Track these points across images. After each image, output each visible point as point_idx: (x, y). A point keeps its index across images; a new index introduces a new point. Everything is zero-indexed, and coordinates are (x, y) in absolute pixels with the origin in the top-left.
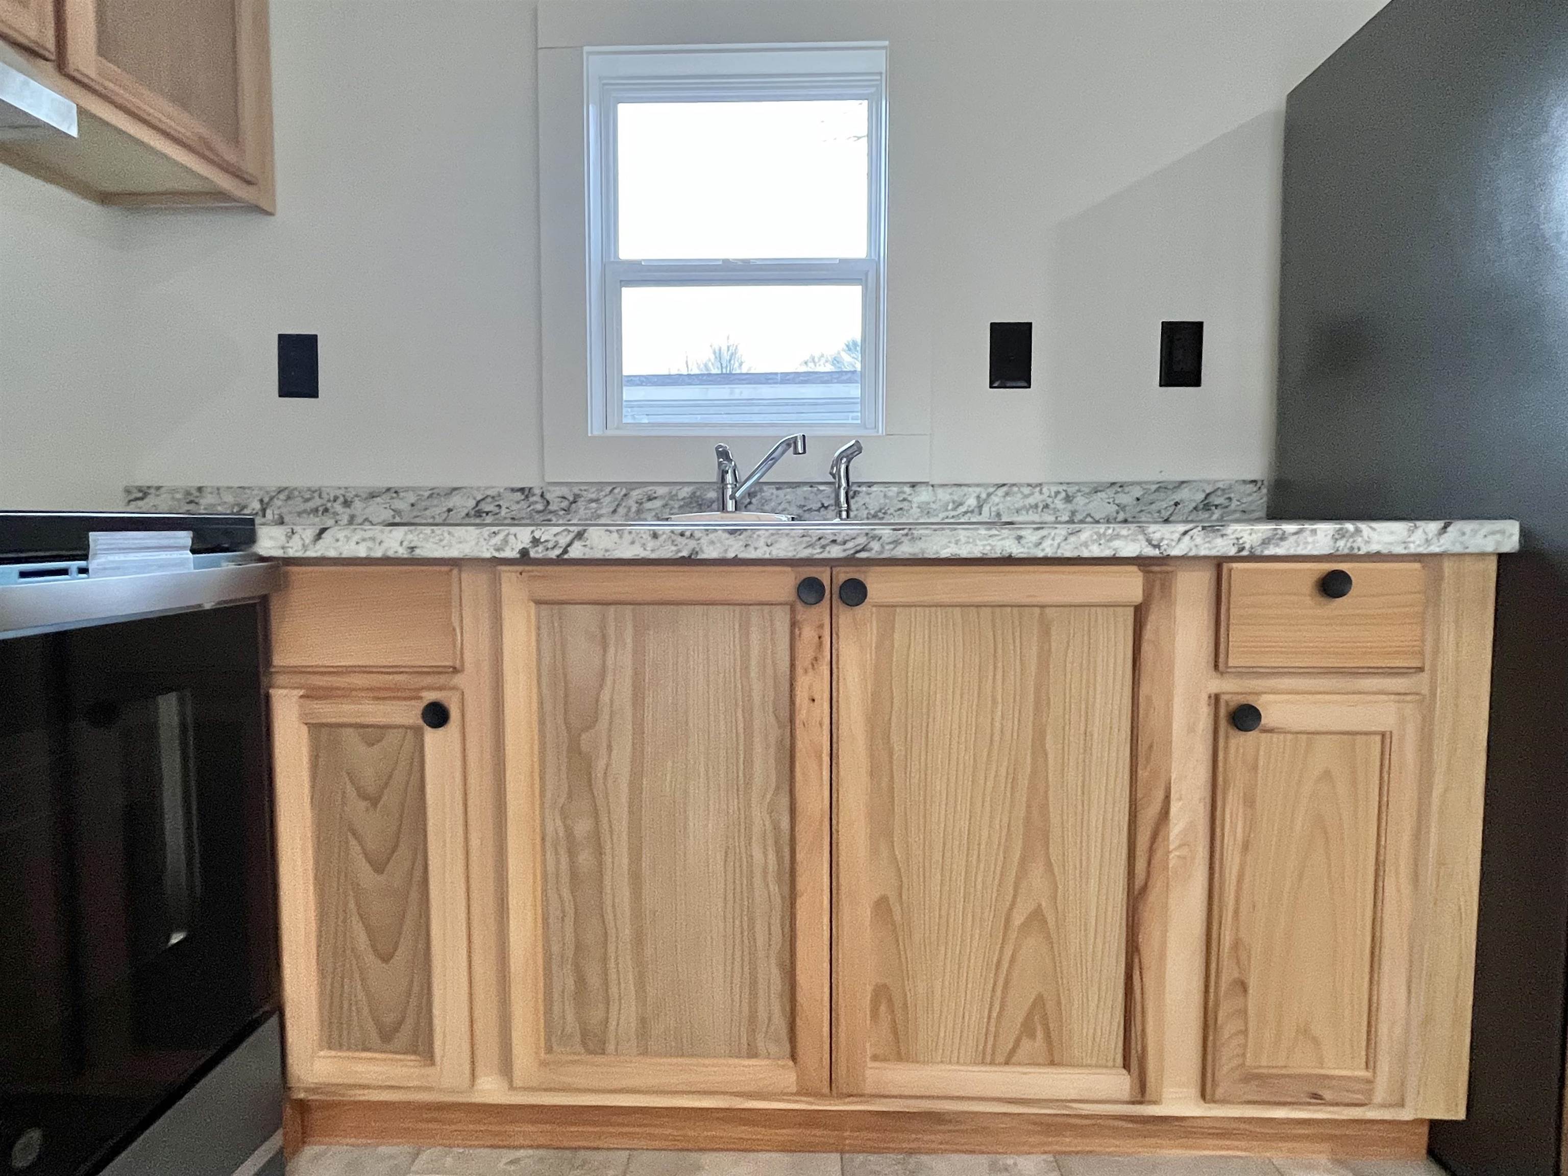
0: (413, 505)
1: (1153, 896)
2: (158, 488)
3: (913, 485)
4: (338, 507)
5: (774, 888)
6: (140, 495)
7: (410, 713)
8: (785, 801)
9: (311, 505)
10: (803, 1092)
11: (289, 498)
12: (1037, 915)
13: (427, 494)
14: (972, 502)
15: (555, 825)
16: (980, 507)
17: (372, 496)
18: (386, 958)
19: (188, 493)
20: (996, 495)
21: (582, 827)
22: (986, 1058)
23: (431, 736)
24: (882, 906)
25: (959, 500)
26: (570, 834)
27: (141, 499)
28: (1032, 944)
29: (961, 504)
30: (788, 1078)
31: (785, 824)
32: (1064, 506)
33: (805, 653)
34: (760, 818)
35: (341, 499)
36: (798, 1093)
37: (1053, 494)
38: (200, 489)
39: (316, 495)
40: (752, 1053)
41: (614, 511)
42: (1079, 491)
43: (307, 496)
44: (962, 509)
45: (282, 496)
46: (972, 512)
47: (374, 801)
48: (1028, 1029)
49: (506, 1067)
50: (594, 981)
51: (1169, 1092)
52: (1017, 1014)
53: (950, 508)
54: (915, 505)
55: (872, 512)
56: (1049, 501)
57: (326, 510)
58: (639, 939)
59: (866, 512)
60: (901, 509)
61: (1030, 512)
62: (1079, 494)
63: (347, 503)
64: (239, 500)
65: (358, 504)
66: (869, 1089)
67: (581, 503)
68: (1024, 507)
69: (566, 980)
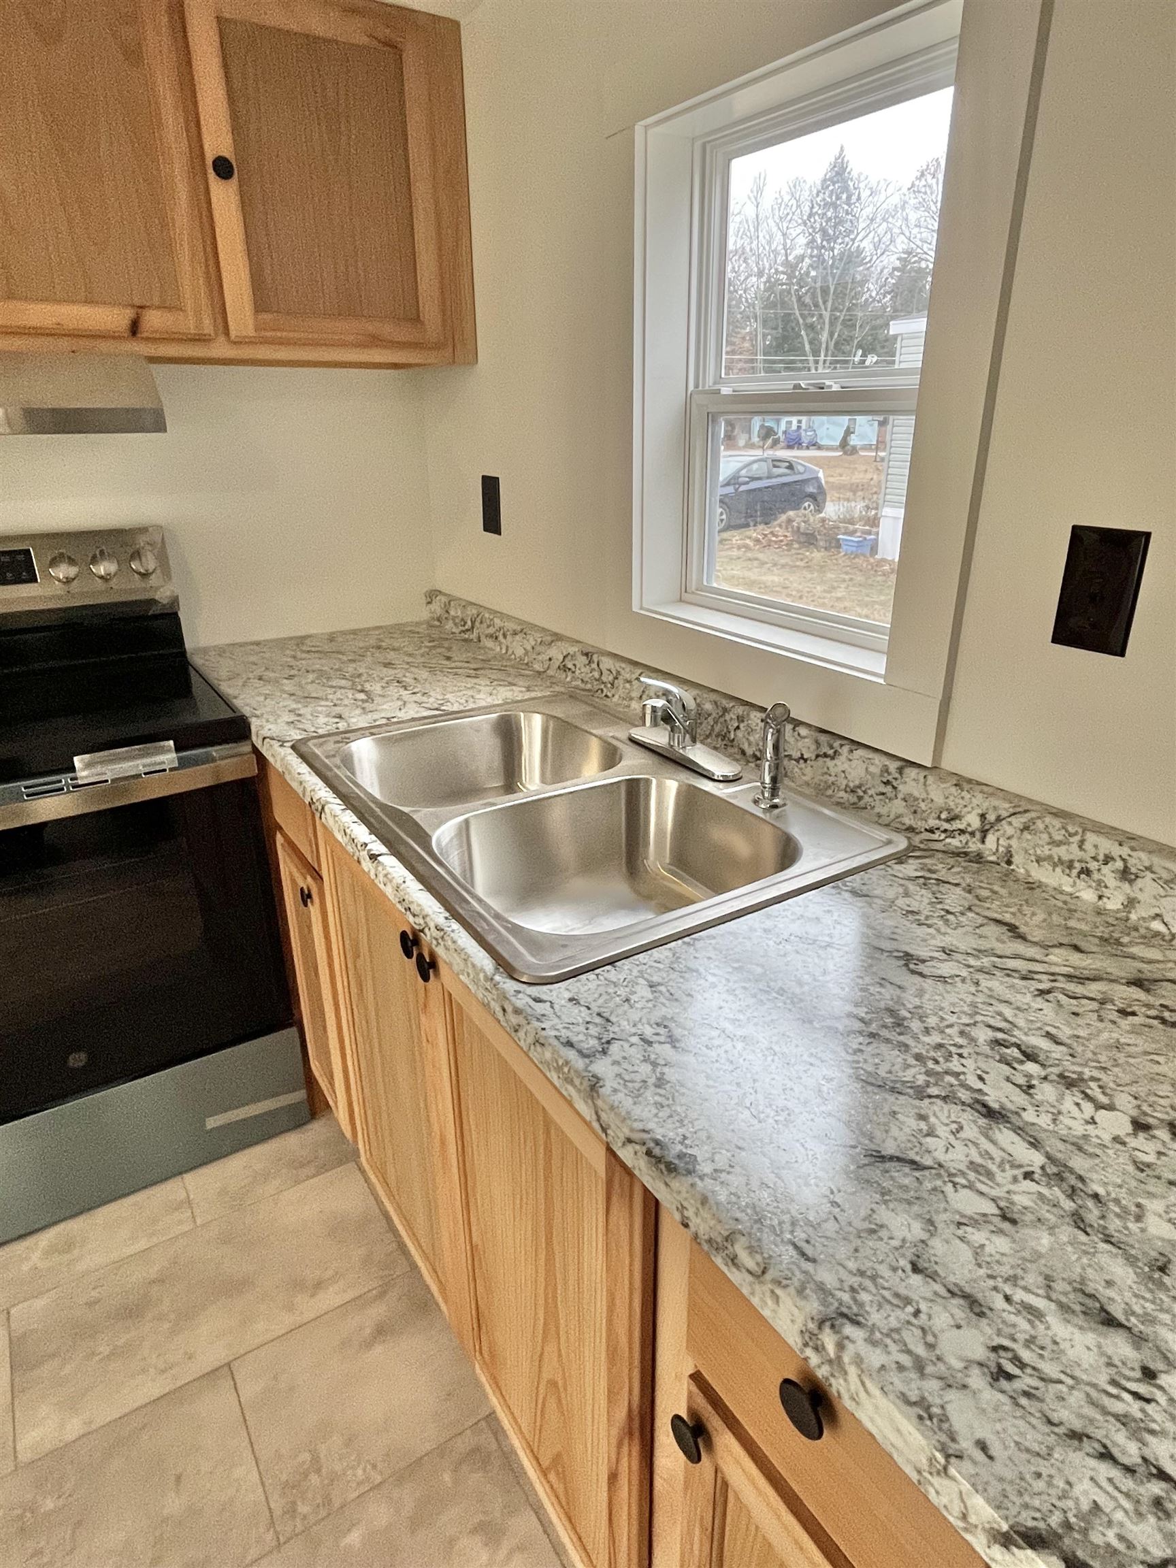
16: (984, 833)
20: (1010, 823)
25: (957, 811)
32: (1119, 884)
37: (1101, 857)
42: (1149, 869)
44: (957, 825)
46: (972, 834)
53: (943, 816)
54: (900, 796)
55: (851, 785)
56: (1093, 866)
59: (845, 782)
60: (883, 794)
61: (1058, 870)
62: (1149, 875)
68: (1050, 857)
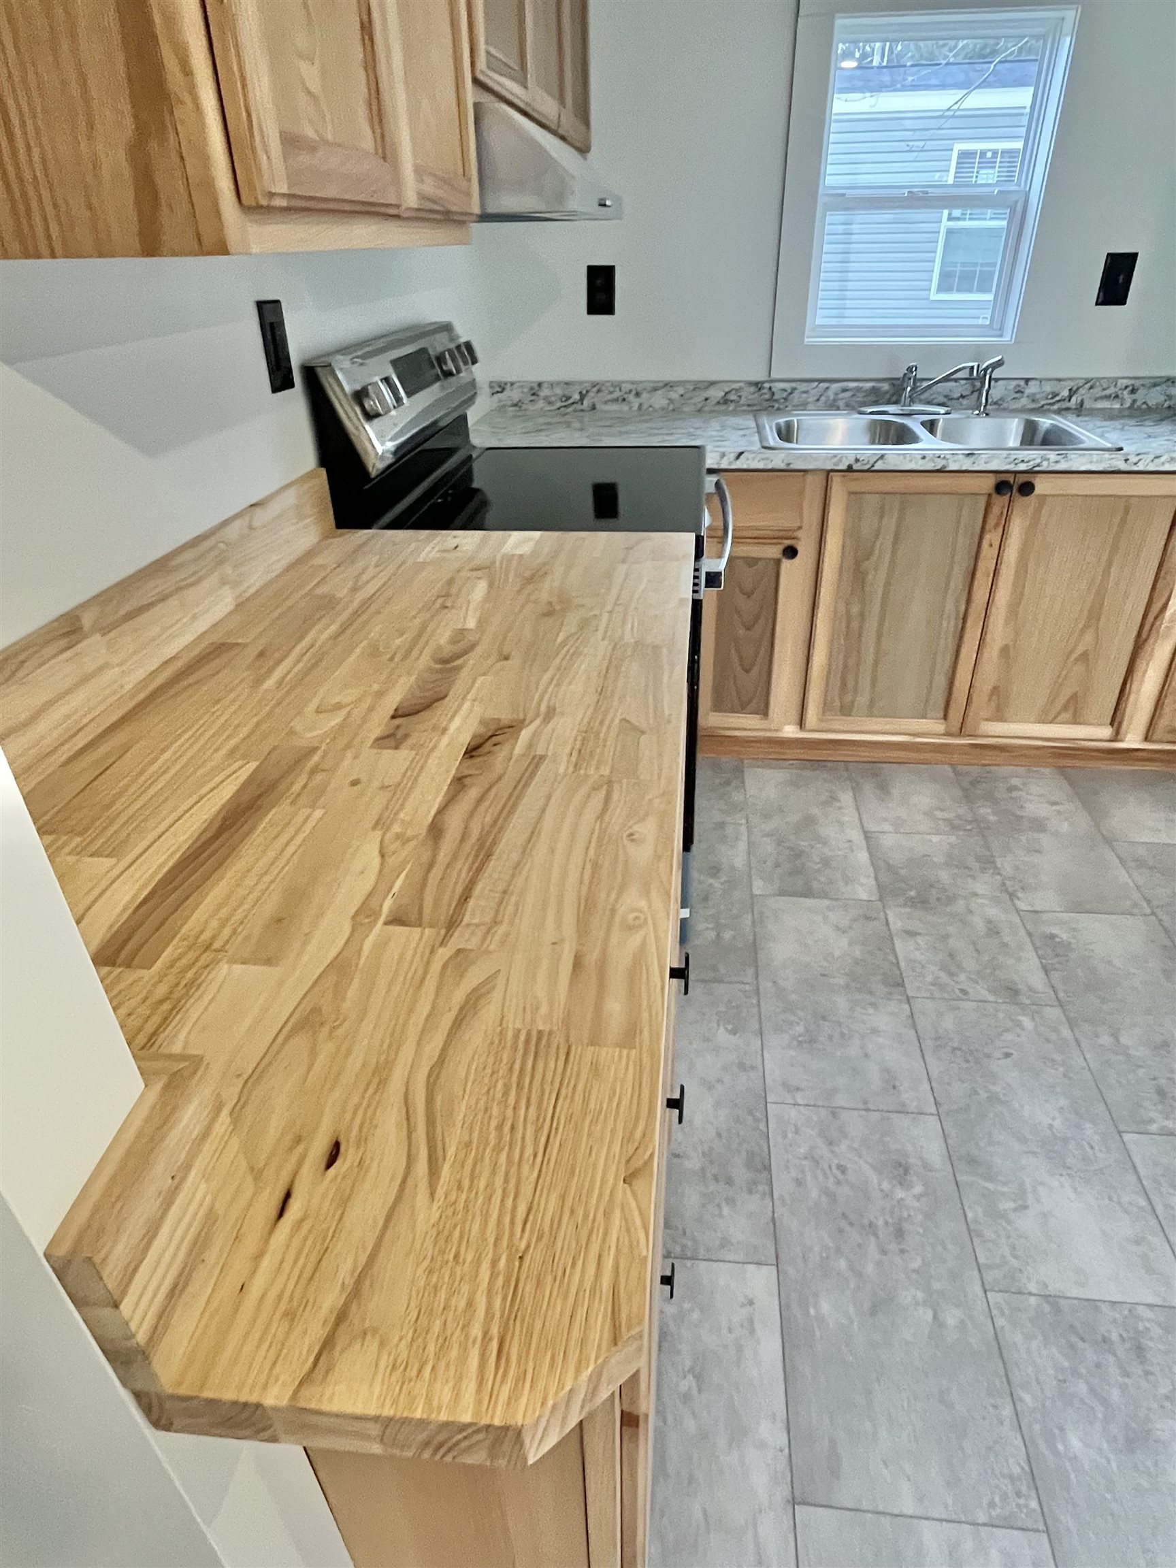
0: (682, 396)
1: (1147, 648)
2: (512, 384)
3: (1027, 380)
4: (631, 397)
5: (950, 640)
6: (499, 390)
7: (774, 552)
8: (964, 597)
9: (615, 396)
10: (947, 734)
11: (599, 391)
12: (1085, 655)
13: (692, 388)
14: (1066, 393)
15: (842, 608)
17: (655, 389)
18: (747, 671)
19: (532, 388)
21: (855, 610)
22: (1041, 721)
23: (786, 564)
24: (1005, 650)
26: (848, 612)
27: (502, 392)
28: (1079, 669)
29: (1058, 395)
30: (940, 727)
31: (963, 608)
33: (992, 521)
34: (950, 606)
35: (634, 392)
36: (944, 735)
38: (540, 385)
39: (617, 389)
40: (924, 717)
41: (818, 400)
43: (612, 389)
45: (595, 389)
47: (749, 595)
48: (1065, 708)
49: (801, 723)
50: (850, 684)
51: (1129, 737)
52: (1062, 700)
57: (624, 400)
58: (876, 664)
63: (638, 395)
64: (566, 393)
65: (645, 395)
66: (980, 732)
67: (796, 394)
69: (836, 683)
